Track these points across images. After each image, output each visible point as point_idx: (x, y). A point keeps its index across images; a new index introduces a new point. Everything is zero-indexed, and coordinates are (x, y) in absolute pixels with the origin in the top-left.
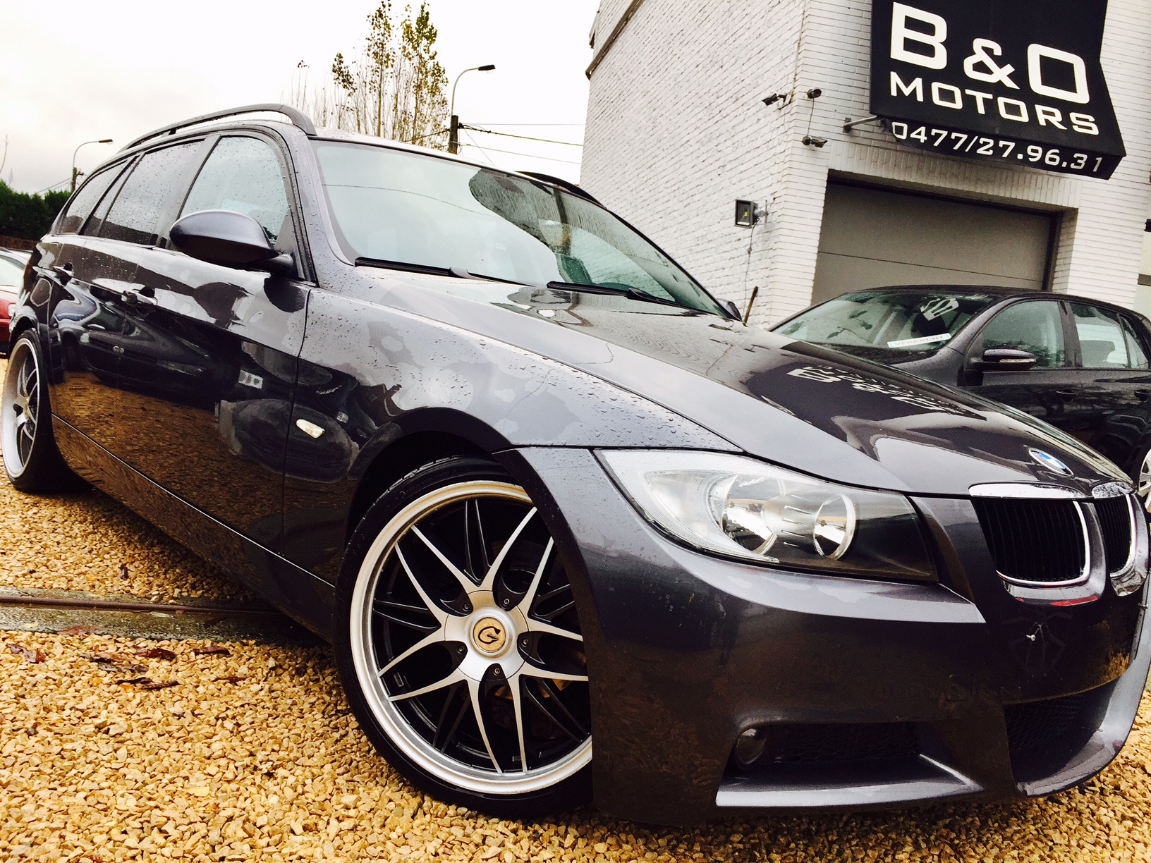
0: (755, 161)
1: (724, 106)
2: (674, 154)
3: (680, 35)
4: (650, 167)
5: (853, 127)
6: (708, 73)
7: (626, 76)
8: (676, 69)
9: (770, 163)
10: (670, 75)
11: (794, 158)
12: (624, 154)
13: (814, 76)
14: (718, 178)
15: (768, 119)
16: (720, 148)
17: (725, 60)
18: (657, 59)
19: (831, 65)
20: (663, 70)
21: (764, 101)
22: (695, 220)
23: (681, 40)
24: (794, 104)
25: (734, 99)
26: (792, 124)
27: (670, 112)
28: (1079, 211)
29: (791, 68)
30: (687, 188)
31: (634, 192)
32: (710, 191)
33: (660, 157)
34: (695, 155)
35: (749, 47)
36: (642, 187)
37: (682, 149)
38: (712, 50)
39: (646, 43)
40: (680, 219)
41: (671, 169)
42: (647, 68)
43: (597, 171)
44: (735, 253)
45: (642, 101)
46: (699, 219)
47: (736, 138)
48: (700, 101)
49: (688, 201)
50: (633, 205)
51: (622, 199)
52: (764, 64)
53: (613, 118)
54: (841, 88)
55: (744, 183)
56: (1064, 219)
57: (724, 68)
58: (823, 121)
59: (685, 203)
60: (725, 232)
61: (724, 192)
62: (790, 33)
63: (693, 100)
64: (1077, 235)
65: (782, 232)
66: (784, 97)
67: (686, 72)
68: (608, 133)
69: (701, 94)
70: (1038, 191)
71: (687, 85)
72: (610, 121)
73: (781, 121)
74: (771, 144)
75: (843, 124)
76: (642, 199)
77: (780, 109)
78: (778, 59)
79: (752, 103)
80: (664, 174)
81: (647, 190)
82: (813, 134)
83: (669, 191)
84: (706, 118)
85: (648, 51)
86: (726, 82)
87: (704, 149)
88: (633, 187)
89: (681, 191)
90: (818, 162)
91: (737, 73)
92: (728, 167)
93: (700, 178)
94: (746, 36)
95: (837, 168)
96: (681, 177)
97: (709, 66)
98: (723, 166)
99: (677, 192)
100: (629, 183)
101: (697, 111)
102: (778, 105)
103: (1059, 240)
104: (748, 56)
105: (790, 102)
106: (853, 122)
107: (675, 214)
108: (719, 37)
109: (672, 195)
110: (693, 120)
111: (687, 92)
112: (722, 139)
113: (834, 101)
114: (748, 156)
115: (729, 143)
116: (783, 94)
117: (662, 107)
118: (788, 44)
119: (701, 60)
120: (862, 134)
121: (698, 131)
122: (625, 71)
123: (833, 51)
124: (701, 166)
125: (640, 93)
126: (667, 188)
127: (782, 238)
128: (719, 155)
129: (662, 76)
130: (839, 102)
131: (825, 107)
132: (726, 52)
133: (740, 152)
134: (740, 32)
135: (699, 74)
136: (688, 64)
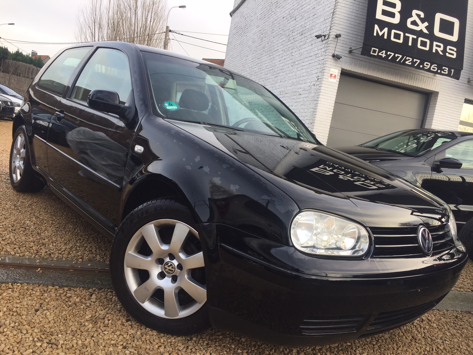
0: (309, 62)
1: (296, 36)
2: (271, 54)
3: (276, 3)
4: (259, 59)
5: (353, 51)
6: (288, 22)
7: (249, 18)
8: (273, 18)
9: (316, 64)
10: (270, 20)
11: (328, 63)
12: (247, 51)
13: (338, 28)
14: (291, 67)
15: (317, 44)
16: (293, 54)
17: (297, 17)
18: (264, 13)
19: (346, 24)
20: (267, 18)
21: (315, 36)
22: (280, 84)
23: (276, 6)
24: (329, 39)
25: (301, 34)
26: (328, 48)
27: (269, 36)
28: (439, 93)
29: (329, 24)
30: (276, 70)
31: (251, 69)
32: (287, 72)
33: (264, 55)
34: (281, 56)
35: (309, 12)
36: (254, 67)
37: (274, 53)
38: (291, 12)
39: (259, 5)
40: (273, 83)
41: (269, 61)
42: (259, 16)
43: (233, 57)
44: (298, 100)
45: (256, 30)
46: (282, 83)
47: (300, 51)
48: (284, 33)
49: (276, 75)
50: (250, 74)
51: (245, 71)
52: (316, 20)
53: (242, 35)
54: (349, 34)
55: (304, 71)
56: (432, 96)
57: (297, 20)
58: (341, 48)
59: (275, 76)
60: (294, 90)
61: (294, 74)
62: (328, 9)
63: (281, 32)
64: (437, 103)
65: (321, 93)
66: (325, 36)
67: (278, 20)
68: (239, 41)
69: (285, 30)
70: (424, 83)
71: (278, 25)
72: (240, 37)
73: (323, 46)
74: (317, 56)
75: (348, 50)
76: (255, 72)
77: (323, 41)
78: (322, 19)
79: (309, 37)
80: (266, 62)
81: (257, 68)
82: (336, 53)
83: (267, 70)
84: (287, 41)
85: (260, 9)
86: (297, 26)
87: (285, 54)
88: (250, 66)
89: (273, 71)
90: (338, 65)
91: (303, 23)
92: (297, 63)
93: (283, 66)
94: (308, 7)
95: (345, 68)
96: (274, 65)
97: (289, 19)
98: (294, 62)
99: (271, 71)
100: (249, 64)
101: (282, 37)
102: (322, 39)
103: (430, 104)
104: (308, 16)
105: (327, 39)
106: (352, 49)
107: (271, 80)
108: (294, 6)
109: (269, 72)
110: (281, 41)
111: (278, 29)
112: (294, 50)
113: (346, 40)
114: (306, 60)
115: (297, 53)
116: (324, 35)
117: (266, 34)
118: (328, 13)
119: (285, 15)
120: (356, 55)
121: (282, 46)
122: (249, 16)
123: (347, 18)
124: (284, 61)
125: (255, 26)
126: (267, 68)
127: (321, 96)
128: (292, 57)
129: (266, 20)
130: (348, 40)
131: (342, 42)
132: (297, 13)
133: (302, 57)
134: (305, 6)
135: (284, 22)
136: (280, 16)
